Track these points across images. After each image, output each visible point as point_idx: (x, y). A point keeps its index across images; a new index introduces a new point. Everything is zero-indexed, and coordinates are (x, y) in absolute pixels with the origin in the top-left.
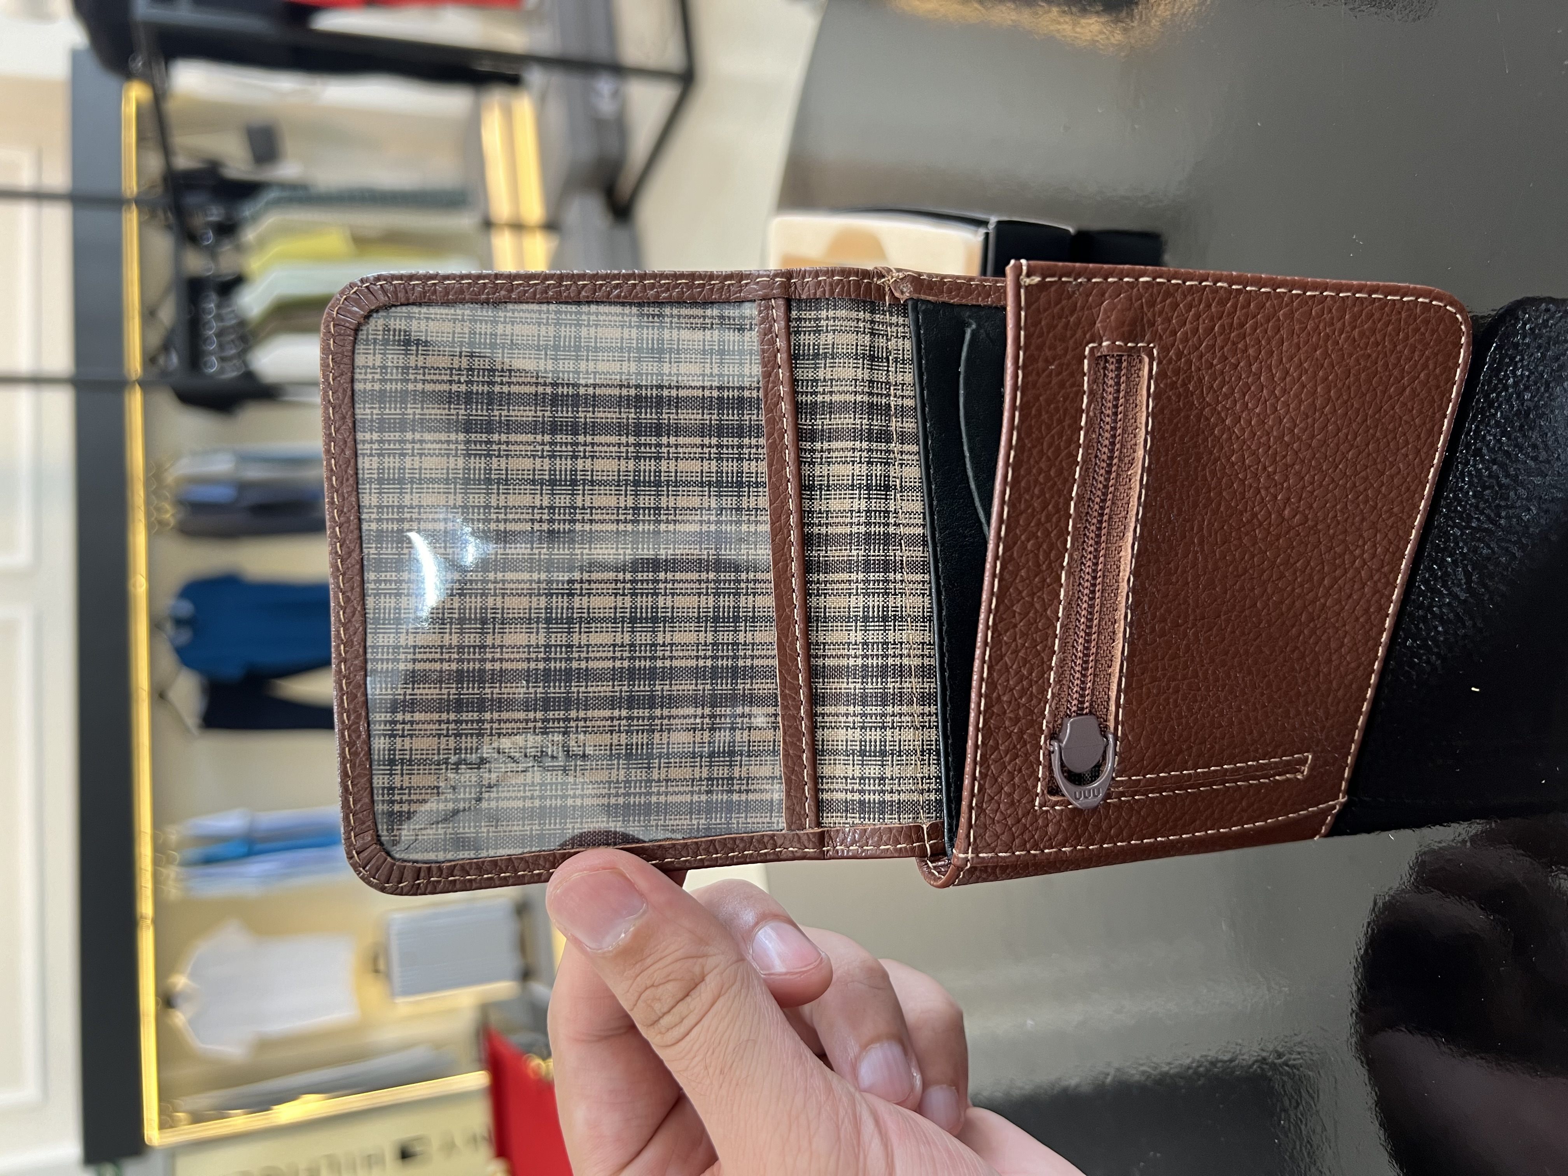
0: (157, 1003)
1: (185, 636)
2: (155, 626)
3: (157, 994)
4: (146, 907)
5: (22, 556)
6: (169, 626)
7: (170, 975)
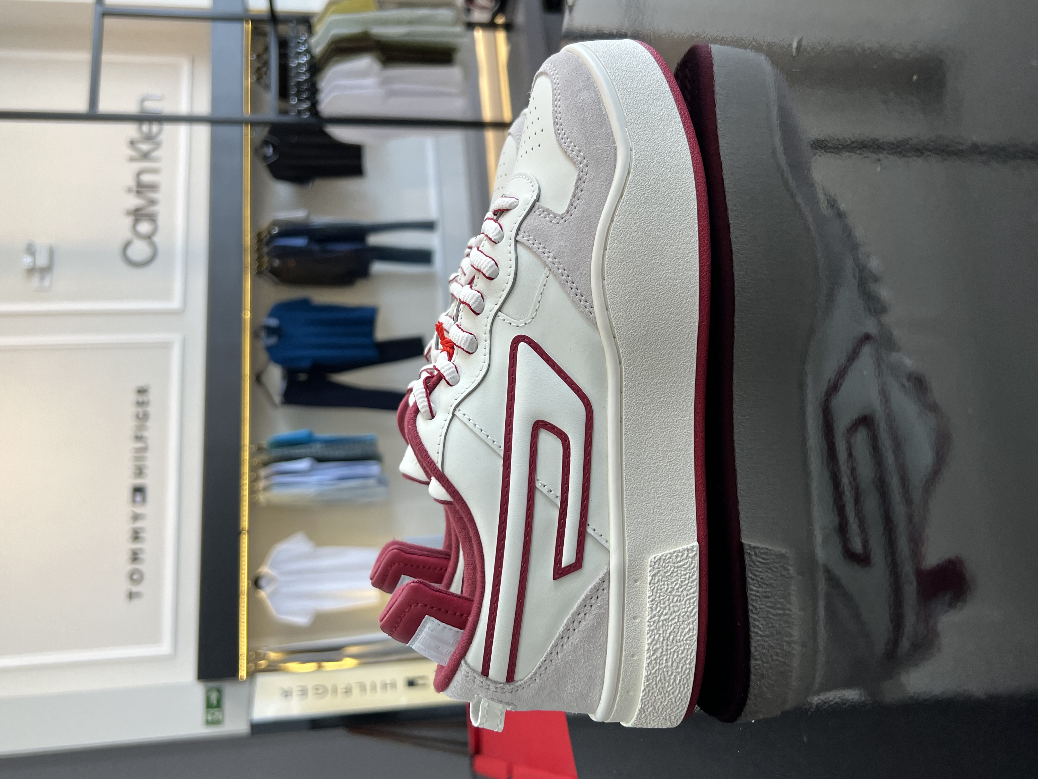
0: (248, 583)
1: (273, 340)
2: (255, 335)
3: (248, 579)
4: (245, 523)
6: (263, 334)
7: (258, 568)
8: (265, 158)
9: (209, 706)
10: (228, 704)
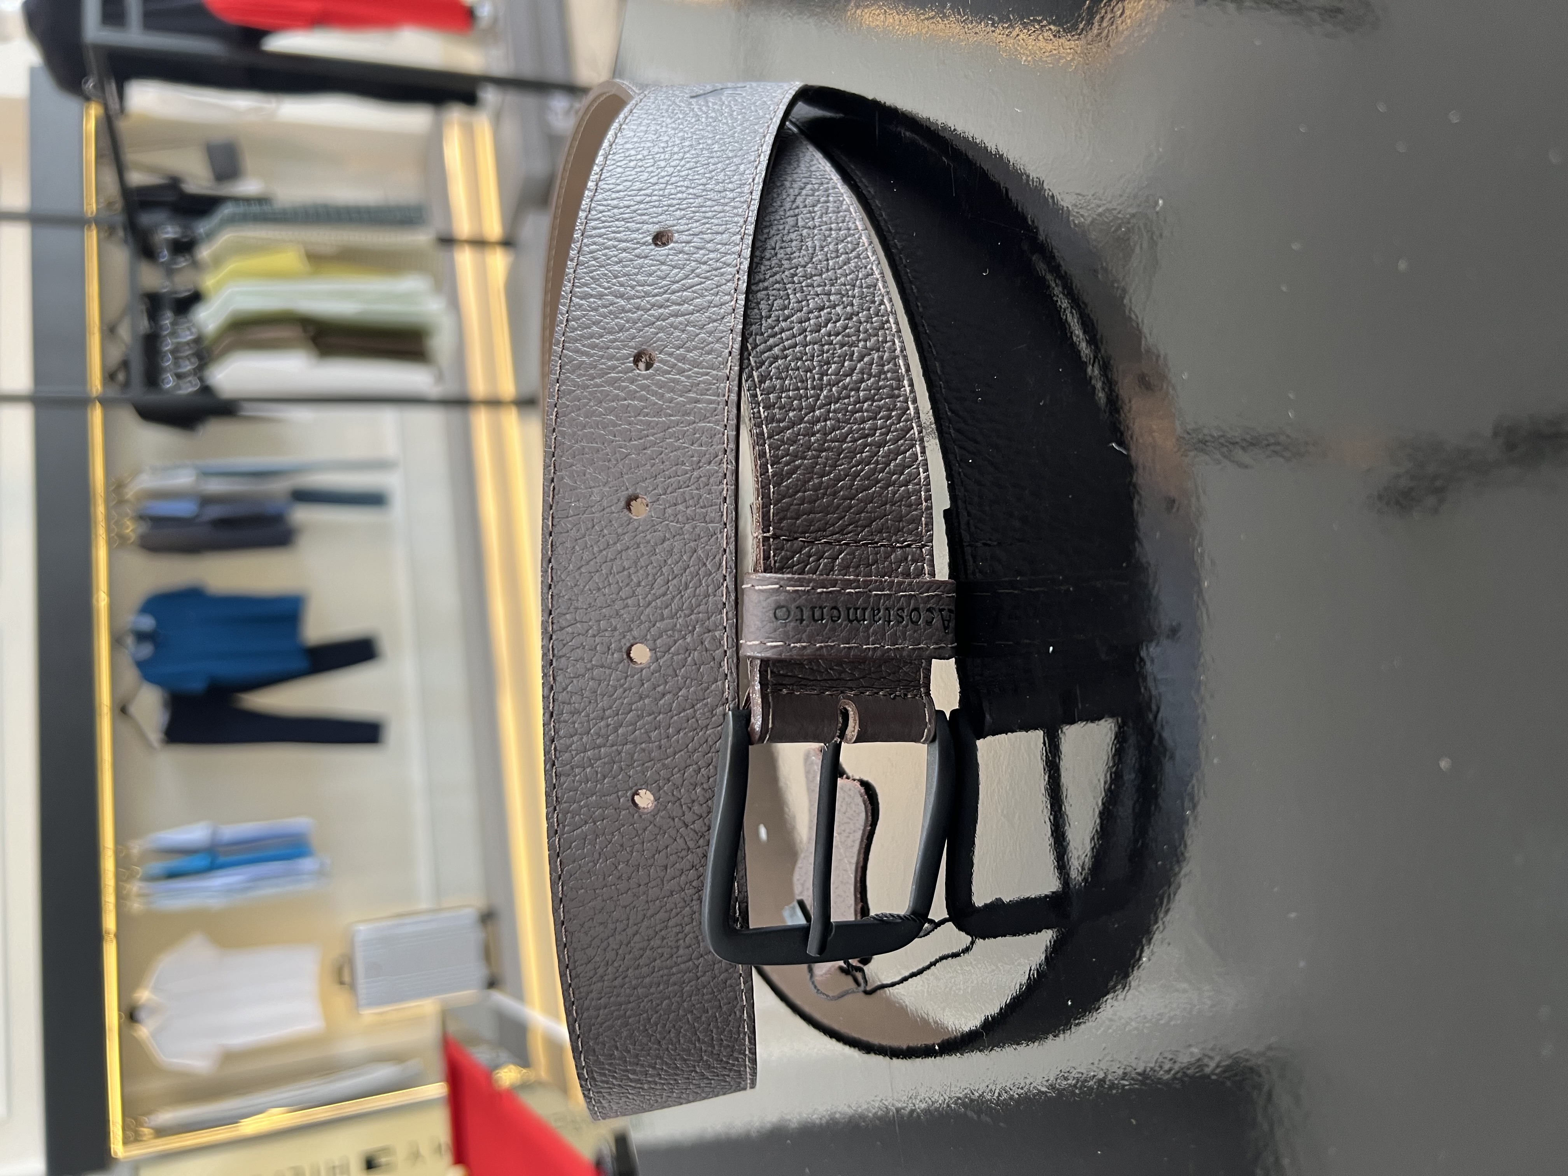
0: (119, 1017)
1: (146, 650)
2: (116, 642)
3: (120, 1009)
4: (110, 922)
6: (130, 641)
7: (135, 993)
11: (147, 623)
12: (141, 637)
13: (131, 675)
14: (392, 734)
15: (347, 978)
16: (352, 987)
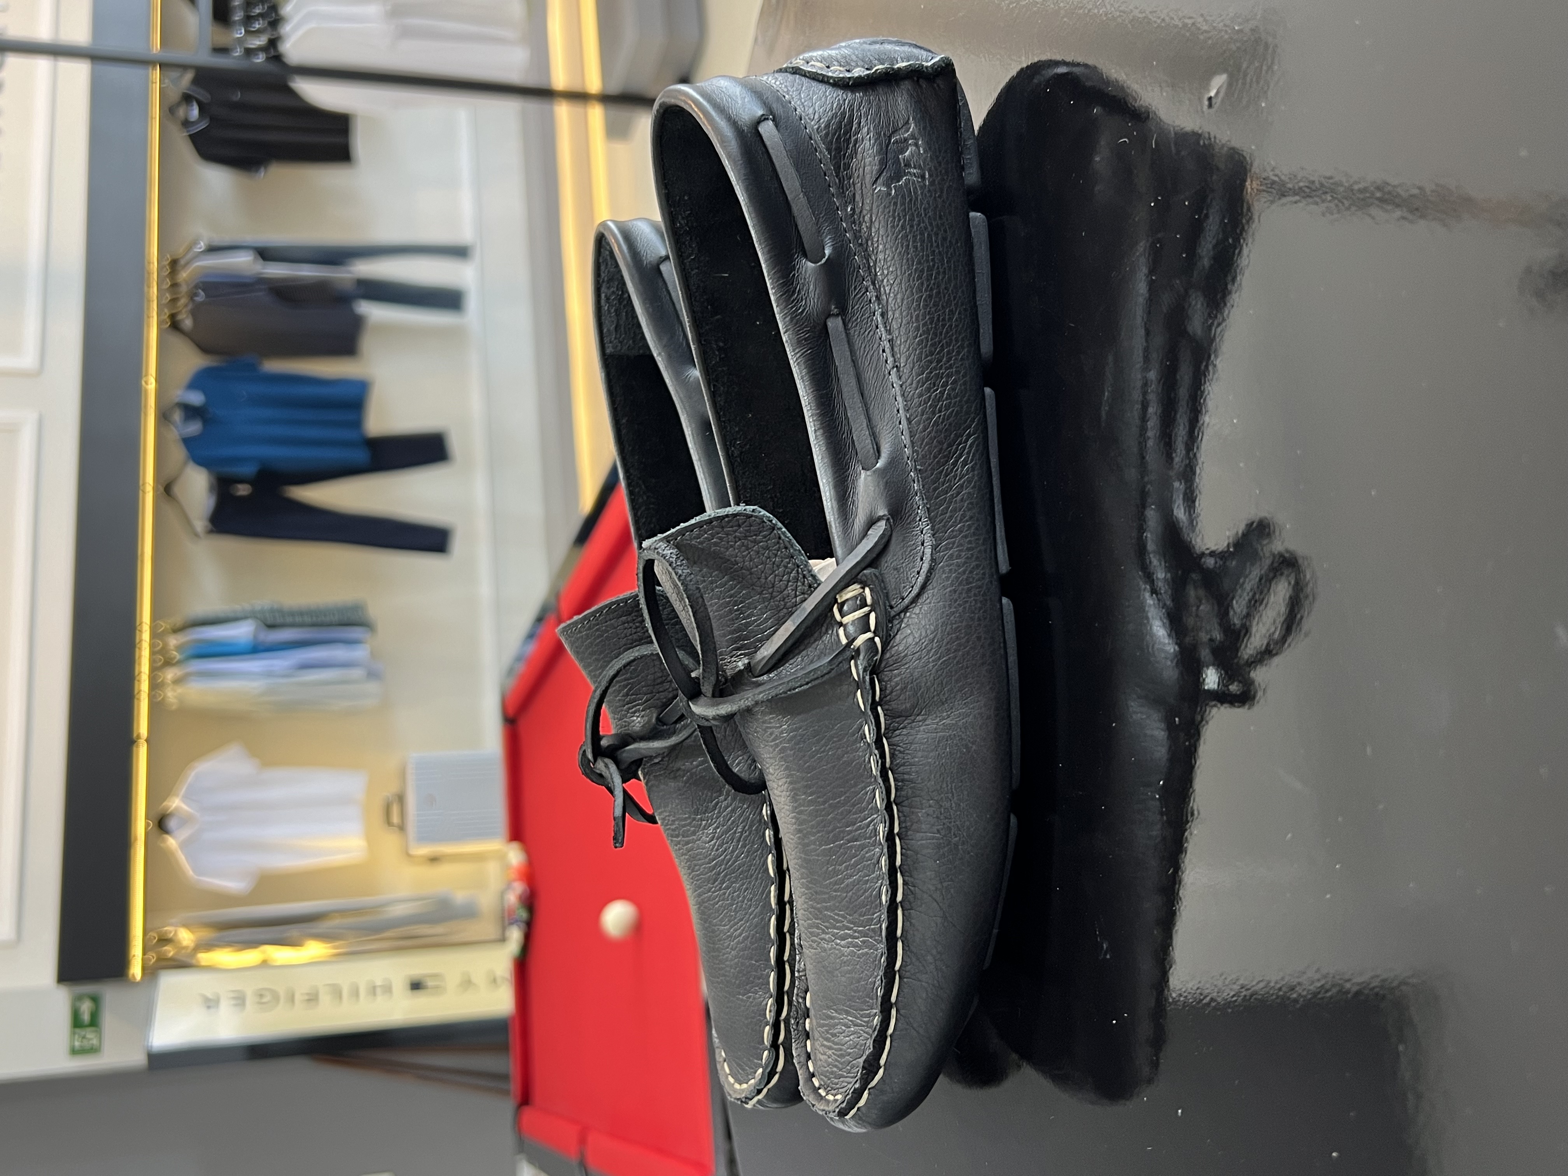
0: (147, 825)
1: (194, 428)
2: (163, 417)
3: (147, 817)
4: (142, 727)
5: (28, 360)
6: (177, 416)
7: (164, 800)
8: (186, 123)
9: (77, 1022)
10: (108, 1020)
11: (196, 398)
12: (191, 412)
13: (178, 453)
14: (457, 544)
15: (395, 819)
16: (402, 828)
